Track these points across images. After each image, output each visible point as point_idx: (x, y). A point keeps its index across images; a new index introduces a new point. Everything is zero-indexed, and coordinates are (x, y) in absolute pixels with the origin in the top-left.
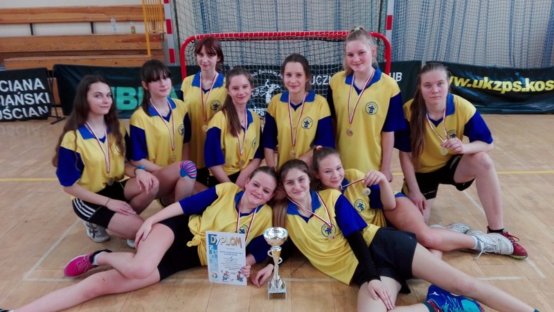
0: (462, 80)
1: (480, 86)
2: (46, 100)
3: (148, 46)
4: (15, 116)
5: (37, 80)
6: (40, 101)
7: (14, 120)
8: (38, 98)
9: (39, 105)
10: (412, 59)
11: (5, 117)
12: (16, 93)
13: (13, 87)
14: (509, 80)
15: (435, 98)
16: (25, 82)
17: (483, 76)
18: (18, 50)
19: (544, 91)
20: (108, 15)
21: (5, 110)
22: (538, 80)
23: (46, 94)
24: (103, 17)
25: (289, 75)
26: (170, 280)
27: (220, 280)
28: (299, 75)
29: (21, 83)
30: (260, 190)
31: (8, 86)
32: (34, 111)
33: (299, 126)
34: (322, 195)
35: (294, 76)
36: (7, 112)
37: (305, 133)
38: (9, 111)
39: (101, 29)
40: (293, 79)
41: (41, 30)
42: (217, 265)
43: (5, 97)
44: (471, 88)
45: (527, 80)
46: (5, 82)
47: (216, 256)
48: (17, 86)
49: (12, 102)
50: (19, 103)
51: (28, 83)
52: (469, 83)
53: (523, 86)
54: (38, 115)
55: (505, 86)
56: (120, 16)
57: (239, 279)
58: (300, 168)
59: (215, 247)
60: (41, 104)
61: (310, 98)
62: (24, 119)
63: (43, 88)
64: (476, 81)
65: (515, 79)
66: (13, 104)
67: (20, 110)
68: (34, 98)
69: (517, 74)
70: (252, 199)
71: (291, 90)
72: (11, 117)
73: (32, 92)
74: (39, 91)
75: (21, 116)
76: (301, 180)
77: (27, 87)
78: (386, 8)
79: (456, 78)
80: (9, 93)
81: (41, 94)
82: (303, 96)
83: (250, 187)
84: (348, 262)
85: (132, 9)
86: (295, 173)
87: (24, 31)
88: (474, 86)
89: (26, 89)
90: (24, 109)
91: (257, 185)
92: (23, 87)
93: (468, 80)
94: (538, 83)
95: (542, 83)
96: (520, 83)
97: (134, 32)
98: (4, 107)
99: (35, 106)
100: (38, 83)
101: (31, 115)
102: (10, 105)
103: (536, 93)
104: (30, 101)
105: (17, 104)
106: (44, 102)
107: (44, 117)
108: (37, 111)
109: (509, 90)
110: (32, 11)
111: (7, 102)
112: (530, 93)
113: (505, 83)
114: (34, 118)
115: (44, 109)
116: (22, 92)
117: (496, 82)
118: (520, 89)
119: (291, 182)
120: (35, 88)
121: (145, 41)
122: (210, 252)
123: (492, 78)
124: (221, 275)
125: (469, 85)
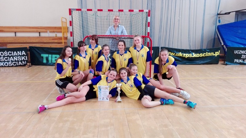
0: (173, 53)
1: (178, 55)
2: (26, 59)
3: (63, 41)
4: (13, 65)
5: (23, 52)
6: (23, 59)
7: (12, 66)
8: (23, 58)
9: (23, 61)
10: (157, 46)
11: (9, 65)
12: (15, 56)
13: (13, 54)
14: (188, 53)
15: (164, 59)
16: (18, 52)
17: (179, 52)
18: (10, 42)
19: (199, 57)
20: (46, 30)
21: (9, 62)
22: (197, 53)
23: (26, 57)
24: (44, 30)
25: (120, 45)
26: (88, 101)
27: (101, 100)
28: (122, 45)
29: (17, 53)
30: (112, 76)
31: (11, 53)
32: (21, 63)
33: (123, 60)
34: (130, 77)
35: (121, 46)
36: (10, 63)
37: (125, 62)
38: (11, 63)
39: (43, 35)
40: (121, 47)
41: (19, 35)
42: (101, 95)
43: (10, 58)
44: (176, 56)
45: (194, 53)
46: (11, 52)
47: (101, 93)
48: (15, 53)
49: (12, 59)
50: (15, 60)
51: (20, 52)
52: (175, 54)
53: (192, 55)
54: (22, 65)
55: (187, 55)
56: (51, 30)
57: (107, 99)
58: (125, 70)
59: (101, 90)
60: (24, 60)
61: (126, 52)
62: (17, 66)
63: (25, 54)
64: (177, 54)
65: (190, 53)
66: (13, 60)
67: (15, 63)
68: (21, 58)
69: (190, 51)
70: (110, 78)
71: (120, 50)
72: (11, 65)
73: (21, 56)
74: (24, 55)
75: (16, 65)
76: (125, 73)
77: (19, 54)
78: (147, 30)
79: (171, 53)
80: (12, 56)
81: (24, 57)
82: (124, 52)
83: (109, 75)
84: (137, 94)
85: (55, 28)
86: (123, 71)
87: (12, 35)
88: (177, 55)
89: (18, 55)
90: (17, 62)
91: (111, 75)
92: (17, 54)
93: (175, 53)
94: (197, 54)
95: (199, 54)
96: (191, 54)
97: (56, 36)
98: (9, 61)
99: (21, 61)
100: (24, 53)
101: (19, 64)
102: (12, 60)
103: (197, 58)
104: (20, 59)
105: (14, 60)
106: (25, 60)
107: (24, 65)
108: (22, 63)
109: (188, 57)
110: (16, 28)
111: (11, 59)
112: (195, 58)
113: (187, 54)
114: (20, 65)
115: (25, 62)
116: (17, 56)
117: (184, 54)
118: (191, 56)
119: (122, 74)
120: (22, 55)
121: (62, 39)
122: (99, 91)
123: (182, 53)
124: (102, 98)
125: (175, 55)
